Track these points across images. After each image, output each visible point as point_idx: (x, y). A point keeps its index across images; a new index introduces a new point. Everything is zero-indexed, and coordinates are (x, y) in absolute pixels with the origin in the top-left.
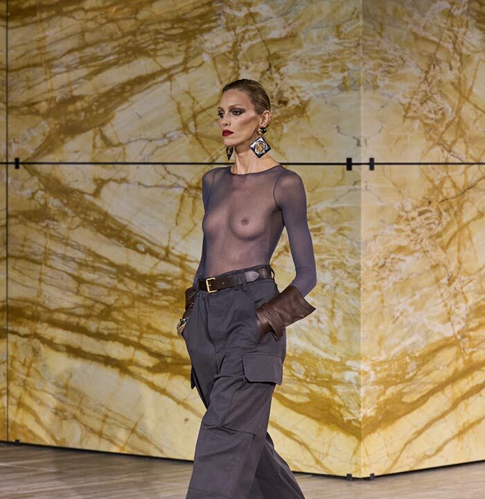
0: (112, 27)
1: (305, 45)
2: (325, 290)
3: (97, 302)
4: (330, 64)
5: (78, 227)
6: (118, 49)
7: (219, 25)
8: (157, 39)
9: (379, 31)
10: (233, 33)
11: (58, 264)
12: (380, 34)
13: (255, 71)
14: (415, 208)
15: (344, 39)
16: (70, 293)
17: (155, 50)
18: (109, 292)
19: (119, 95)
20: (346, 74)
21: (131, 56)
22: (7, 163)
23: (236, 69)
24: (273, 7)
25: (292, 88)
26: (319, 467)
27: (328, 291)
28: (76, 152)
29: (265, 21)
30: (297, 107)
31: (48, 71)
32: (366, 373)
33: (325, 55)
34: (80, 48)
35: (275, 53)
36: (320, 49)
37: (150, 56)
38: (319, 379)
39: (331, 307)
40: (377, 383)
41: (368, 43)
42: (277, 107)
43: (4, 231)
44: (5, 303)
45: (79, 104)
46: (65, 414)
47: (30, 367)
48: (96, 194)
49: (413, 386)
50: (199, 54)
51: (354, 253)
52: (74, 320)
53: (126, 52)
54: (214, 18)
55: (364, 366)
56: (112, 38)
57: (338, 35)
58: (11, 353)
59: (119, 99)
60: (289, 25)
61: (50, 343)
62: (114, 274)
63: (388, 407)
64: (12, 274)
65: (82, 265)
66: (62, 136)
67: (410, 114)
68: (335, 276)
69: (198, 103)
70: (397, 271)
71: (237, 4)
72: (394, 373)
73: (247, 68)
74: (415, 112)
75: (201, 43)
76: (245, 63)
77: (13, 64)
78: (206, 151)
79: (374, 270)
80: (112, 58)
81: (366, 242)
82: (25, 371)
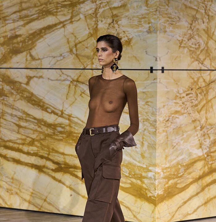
1: (130, 10)
3: (28, 137)
4: (143, 20)
5: (19, 99)
6: (38, 11)
7: (88, 0)
8: (58, 6)
9: (167, 3)
10: (95, 4)
11: (8, 118)
12: (168, 5)
13: (106, 23)
14: (184, 92)
15: (150, 7)
17: (57, 12)
18: (33, 132)
19: (38, 34)
20: (150, 25)
21: (44, 15)
23: (96, 22)
25: (124, 32)
27: (140, 133)
28: (18, 63)
30: (126, 41)
31: (4, 22)
32: (159, 173)
33: (140, 15)
34: (19, 11)
35: (115, 14)
36: (138, 12)
37: (53, 15)
38: (136, 176)
39: (142, 140)
40: (164, 178)
41: (162, 10)
45: (19, 39)
46: (12, 192)
48: (27, 83)
49: (182, 180)
50: (78, 14)
51: (154, 114)
52: (16, 146)
53: (42, 13)
55: (158, 170)
56: (35, 6)
57: (147, 5)
59: (39, 36)
60: (123, 0)
62: (36, 123)
63: (169, 190)
65: (20, 119)
66: (11, 55)
67: (182, 45)
68: (144, 125)
69: (77, 39)
70: (175, 123)
72: (172, 173)
73: (102, 21)
74: (185, 44)
75: (79, 9)
76: (101, 19)
78: (82, 63)
79: (163, 123)
80: (35, 16)
81: (160, 109)
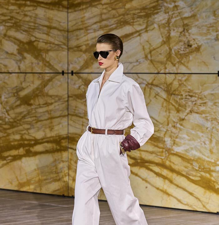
0: (114, 12)
1: (200, 20)
2: (208, 130)
4: (211, 29)
6: (116, 22)
7: (161, 11)
8: (134, 17)
10: (167, 14)
13: (177, 32)
15: (217, 17)
17: (133, 22)
20: (218, 33)
21: (122, 25)
22: (68, 73)
23: (169, 31)
24: (185, 3)
25: (194, 39)
26: (204, 209)
27: (209, 131)
28: (98, 68)
29: (182, 9)
30: (196, 48)
31: (86, 32)
33: (208, 24)
34: (100, 22)
35: (186, 24)
36: (206, 22)
37: (130, 25)
38: (205, 170)
39: (210, 138)
42: (187, 48)
43: (67, 103)
44: (67, 135)
50: (153, 24)
53: (120, 23)
54: (159, 8)
56: (114, 17)
57: (215, 15)
58: (70, 157)
60: (193, 11)
64: (70, 122)
66: (92, 61)
68: (212, 124)
69: (152, 46)
71: (170, 1)
73: (174, 30)
75: (154, 19)
76: (173, 28)
77: (71, 29)
78: (156, 68)
80: (114, 26)
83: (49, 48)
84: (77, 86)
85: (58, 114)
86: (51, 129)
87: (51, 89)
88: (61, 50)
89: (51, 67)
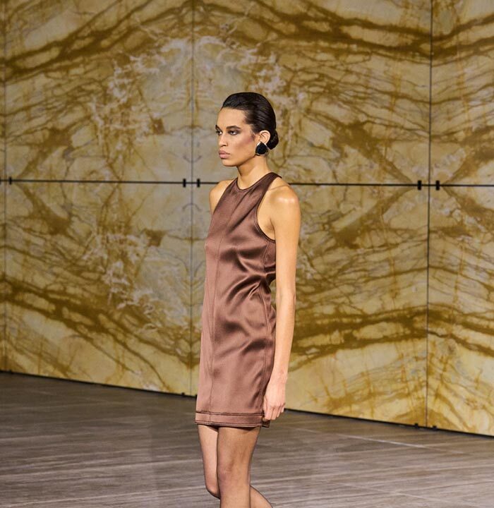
16: (481, 300)
22: (429, 185)
43: (426, 244)
44: (426, 308)
47: (446, 363)
58: (430, 351)
61: (464, 343)
64: (432, 282)
77: (436, 99)
82: (442, 366)
83: (393, 137)
84: (446, 211)
85: (408, 265)
86: (395, 294)
87: (396, 216)
88: (416, 140)
89: (395, 173)
